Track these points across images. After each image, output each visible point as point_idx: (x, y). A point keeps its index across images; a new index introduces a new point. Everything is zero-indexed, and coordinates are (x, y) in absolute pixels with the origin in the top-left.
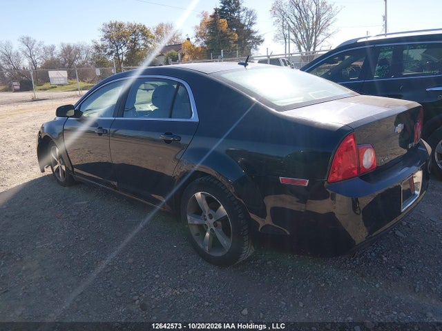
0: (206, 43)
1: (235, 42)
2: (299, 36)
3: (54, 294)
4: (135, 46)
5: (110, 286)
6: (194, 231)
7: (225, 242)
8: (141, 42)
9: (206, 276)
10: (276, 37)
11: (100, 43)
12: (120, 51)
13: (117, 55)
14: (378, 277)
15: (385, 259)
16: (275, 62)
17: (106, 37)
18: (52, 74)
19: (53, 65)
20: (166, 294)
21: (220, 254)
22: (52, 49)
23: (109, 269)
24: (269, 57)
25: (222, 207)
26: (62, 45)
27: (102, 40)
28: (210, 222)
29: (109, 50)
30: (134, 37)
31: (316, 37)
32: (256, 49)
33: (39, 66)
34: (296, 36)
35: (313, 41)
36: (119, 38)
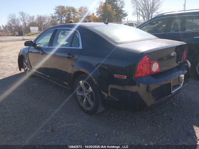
0: (101, 15)
1: (114, 16)
2: (144, 13)
3: (15, 123)
4: (69, 17)
5: (40, 121)
6: (79, 98)
7: (91, 104)
8: (72, 15)
9: (83, 118)
10: (133, 13)
11: (54, 15)
12: (63, 19)
13: (61, 20)
14: (160, 123)
15: (165, 114)
16: (131, 25)
17: (57, 13)
18: (32, 28)
19: (33, 24)
20: (63, 126)
21: (89, 109)
22: (33, 17)
23: (41, 114)
24: (128, 22)
25: (90, 88)
26: (38, 16)
27: (55, 14)
28: (86, 94)
29: (58, 18)
30: (69, 13)
31: (152, 14)
32: (124, 19)
33: (27, 25)
34: (143, 13)
35: (151, 15)
36: (62, 13)
